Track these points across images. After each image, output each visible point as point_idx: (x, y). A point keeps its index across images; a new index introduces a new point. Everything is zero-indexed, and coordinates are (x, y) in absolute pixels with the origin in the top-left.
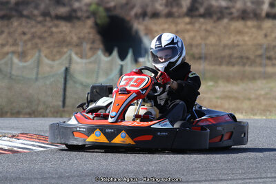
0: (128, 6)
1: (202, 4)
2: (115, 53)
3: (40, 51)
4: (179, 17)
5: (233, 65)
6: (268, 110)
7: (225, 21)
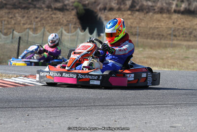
0: (96, 3)
1: (138, 4)
2: (87, 30)
3: (44, 28)
4: (124, 11)
5: (155, 39)
6: (173, 65)
7: (151, 14)
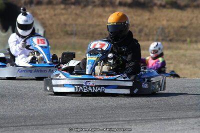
2: (10, 30)
7: (90, 7)
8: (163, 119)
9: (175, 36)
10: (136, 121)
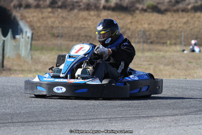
4: (44, 8)
7: (76, 11)
8: (142, 117)
9: (155, 39)
10: (117, 119)
